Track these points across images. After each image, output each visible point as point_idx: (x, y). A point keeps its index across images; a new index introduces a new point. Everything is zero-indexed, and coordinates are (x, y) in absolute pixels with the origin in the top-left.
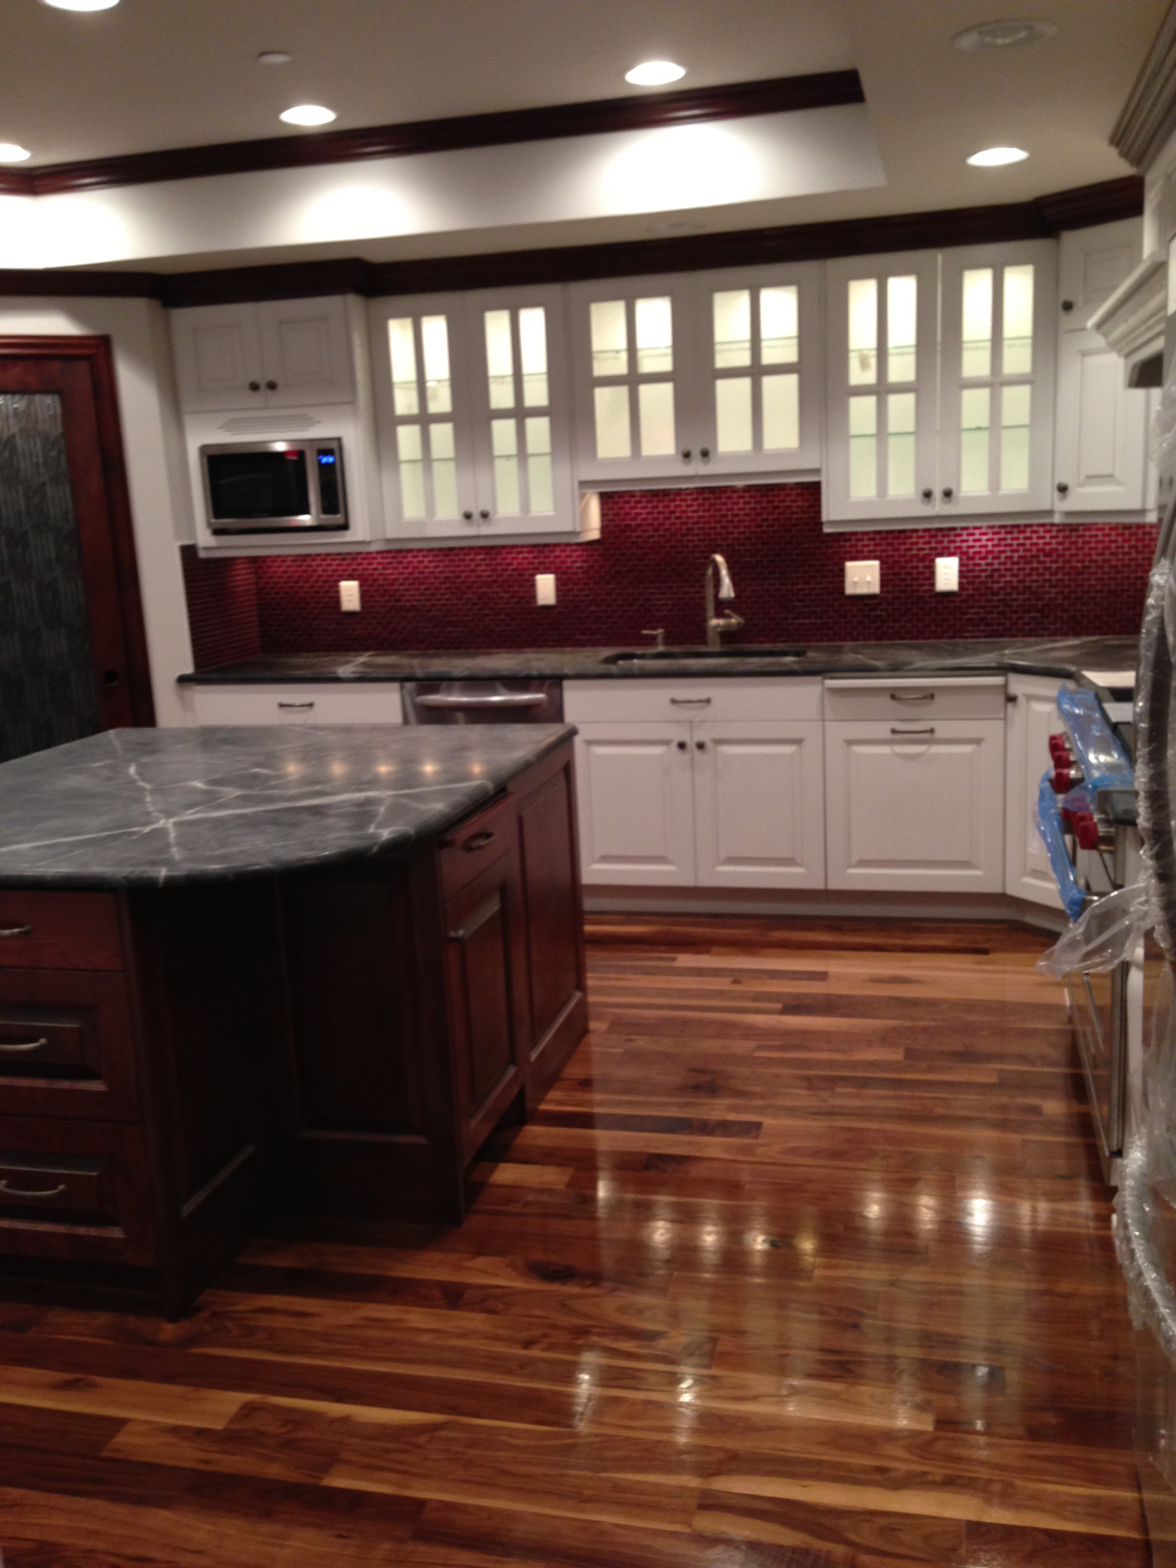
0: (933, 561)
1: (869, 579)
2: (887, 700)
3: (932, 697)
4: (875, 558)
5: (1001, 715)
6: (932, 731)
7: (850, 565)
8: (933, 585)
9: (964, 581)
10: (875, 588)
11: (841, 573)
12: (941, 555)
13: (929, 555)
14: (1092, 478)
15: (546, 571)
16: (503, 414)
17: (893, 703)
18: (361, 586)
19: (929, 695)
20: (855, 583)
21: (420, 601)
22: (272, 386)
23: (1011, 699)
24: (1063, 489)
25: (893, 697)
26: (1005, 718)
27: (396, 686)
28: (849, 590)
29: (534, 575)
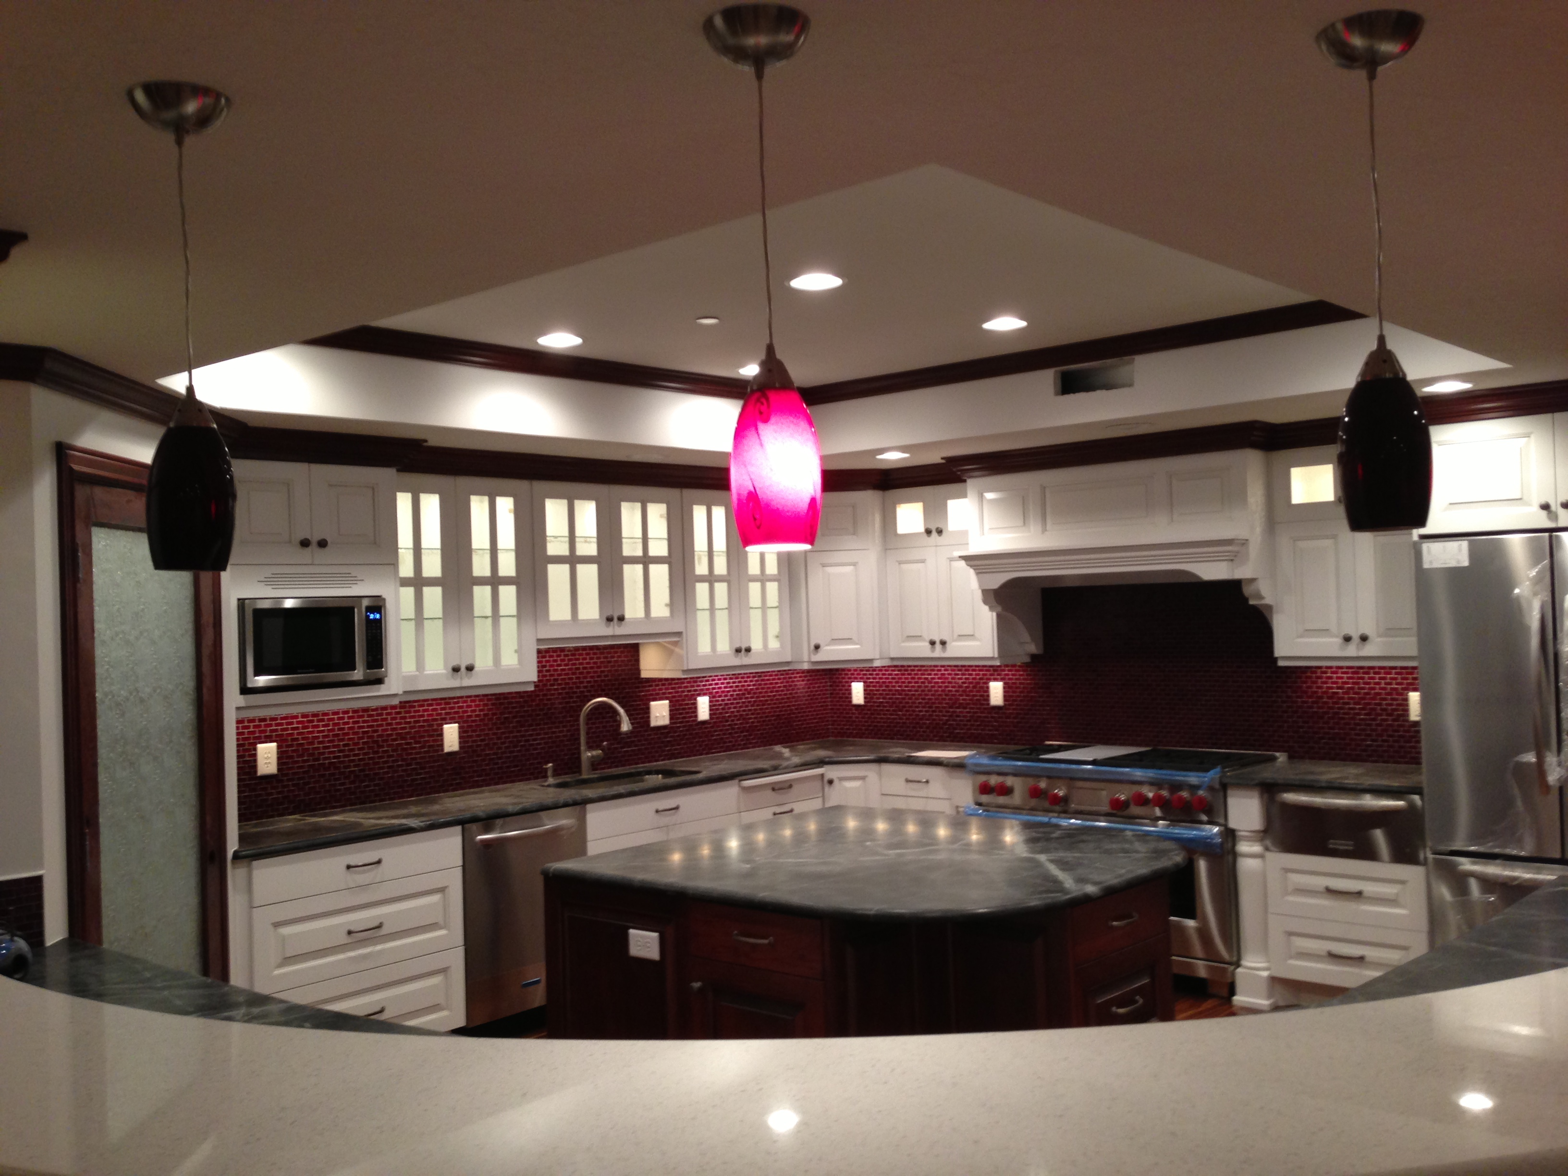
0: (695, 699)
1: (665, 714)
2: (769, 793)
3: (790, 786)
4: (666, 698)
5: (821, 795)
6: (791, 811)
7: (653, 704)
8: (696, 716)
9: (712, 712)
10: (666, 721)
11: (647, 710)
12: (699, 695)
13: (693, 695)
14: (836, 641)
15: (452, 721)
16: (482, 581)
17: (773, 793)
18: (279, 747)
19: (788, 786)
20: (657, 717)
21: (339, 757)
22: (322, 544)
23: (831, 782)
24: (817, 647)
25: (773, 789)
26: (823, 796)
27: (459, 829)
28: (653, 723)
29: (442, 725)
